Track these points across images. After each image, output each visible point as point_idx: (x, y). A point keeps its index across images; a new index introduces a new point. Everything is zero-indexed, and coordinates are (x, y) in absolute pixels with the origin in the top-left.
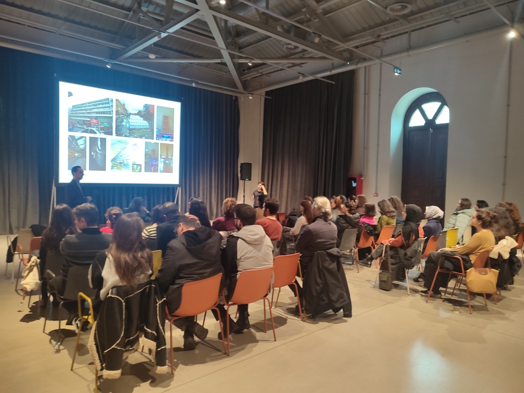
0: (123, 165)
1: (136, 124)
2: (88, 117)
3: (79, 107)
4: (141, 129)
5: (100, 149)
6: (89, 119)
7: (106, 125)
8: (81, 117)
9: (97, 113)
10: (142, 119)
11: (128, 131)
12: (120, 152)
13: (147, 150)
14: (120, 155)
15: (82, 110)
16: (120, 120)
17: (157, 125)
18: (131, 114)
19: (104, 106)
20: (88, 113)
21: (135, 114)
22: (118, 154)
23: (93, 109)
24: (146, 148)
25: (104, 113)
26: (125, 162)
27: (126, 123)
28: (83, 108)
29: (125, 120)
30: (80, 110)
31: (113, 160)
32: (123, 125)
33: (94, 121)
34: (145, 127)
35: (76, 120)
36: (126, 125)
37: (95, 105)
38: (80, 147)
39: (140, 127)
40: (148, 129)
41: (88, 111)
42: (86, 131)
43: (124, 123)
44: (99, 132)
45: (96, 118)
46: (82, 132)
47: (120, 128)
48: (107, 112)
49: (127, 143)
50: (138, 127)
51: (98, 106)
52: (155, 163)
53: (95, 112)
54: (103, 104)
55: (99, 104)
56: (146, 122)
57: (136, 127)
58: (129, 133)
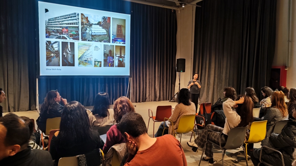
0: (87, 62)
1: (97, 32)
2: (61, 27)
3: (53, 20)
4: (100, 35)
5: (70, 50)
6: (61, 29)
7: (74, 33)
8: (55, 27)
9: (67, 24)
10: (101, 27)
11: (91, 37)
12: (85, 53)
13: (105, 51)
14: (85, 54)
15: (56, 22)
16: (85, 28)
17: (113, 32)
18: (92, 24)
19: (72, 18)
20: (60, 24)
21: (96, 24)
22: (84, 54)
23: (64, 21)
24: (105, 49)
25: (72, 24)
26: (89, 60)
27: (89, 31)
28: (57, 21)
29: (88, 29)
30: (54, 22)
31: (79, 58)
32: (87, 33)
33: (65, 30)
34: (103, 34)
35: (52, 29)
36: (89, 33)
37: (65, 18)
38: (55, 49)
39: (99, 34)
40: (106, 35)
41: (60, 23)
42: (59, 38)
43: (87, 31)
44: (69, 38)
45: (67, 28)
46: (56, 38)
47: (85, 34)
48: (74, 23)
49: (90, 46)
50: (98, 34)
51: (68, 19)
52: (112, 60)
53: (65, 24)
54: (71, 17)
55: (68, 18)
56: (104, 30)
57: (97, 34)
58: (92, 38)
